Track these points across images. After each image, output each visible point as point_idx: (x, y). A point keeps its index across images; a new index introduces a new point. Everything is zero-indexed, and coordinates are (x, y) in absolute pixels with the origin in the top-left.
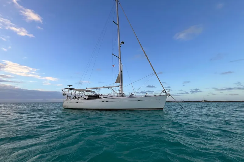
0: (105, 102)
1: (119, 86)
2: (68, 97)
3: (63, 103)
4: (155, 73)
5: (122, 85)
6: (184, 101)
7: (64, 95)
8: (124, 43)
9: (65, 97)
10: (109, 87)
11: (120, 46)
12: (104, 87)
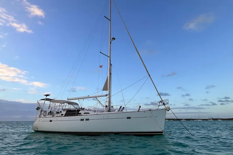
0: (85, 120)
1: (106, 95)
2: (43, 112)
3: (34, 122)
4: (150, 76)
5: (110, 94)
6: (213, 119)
7: (37, 109)
8: (115, 39)
9: (39, 112)
10: (94, 97)
11: (111, 43)
12: (88, 97)
